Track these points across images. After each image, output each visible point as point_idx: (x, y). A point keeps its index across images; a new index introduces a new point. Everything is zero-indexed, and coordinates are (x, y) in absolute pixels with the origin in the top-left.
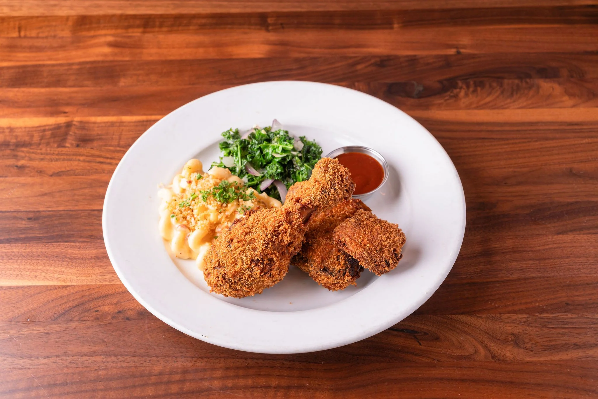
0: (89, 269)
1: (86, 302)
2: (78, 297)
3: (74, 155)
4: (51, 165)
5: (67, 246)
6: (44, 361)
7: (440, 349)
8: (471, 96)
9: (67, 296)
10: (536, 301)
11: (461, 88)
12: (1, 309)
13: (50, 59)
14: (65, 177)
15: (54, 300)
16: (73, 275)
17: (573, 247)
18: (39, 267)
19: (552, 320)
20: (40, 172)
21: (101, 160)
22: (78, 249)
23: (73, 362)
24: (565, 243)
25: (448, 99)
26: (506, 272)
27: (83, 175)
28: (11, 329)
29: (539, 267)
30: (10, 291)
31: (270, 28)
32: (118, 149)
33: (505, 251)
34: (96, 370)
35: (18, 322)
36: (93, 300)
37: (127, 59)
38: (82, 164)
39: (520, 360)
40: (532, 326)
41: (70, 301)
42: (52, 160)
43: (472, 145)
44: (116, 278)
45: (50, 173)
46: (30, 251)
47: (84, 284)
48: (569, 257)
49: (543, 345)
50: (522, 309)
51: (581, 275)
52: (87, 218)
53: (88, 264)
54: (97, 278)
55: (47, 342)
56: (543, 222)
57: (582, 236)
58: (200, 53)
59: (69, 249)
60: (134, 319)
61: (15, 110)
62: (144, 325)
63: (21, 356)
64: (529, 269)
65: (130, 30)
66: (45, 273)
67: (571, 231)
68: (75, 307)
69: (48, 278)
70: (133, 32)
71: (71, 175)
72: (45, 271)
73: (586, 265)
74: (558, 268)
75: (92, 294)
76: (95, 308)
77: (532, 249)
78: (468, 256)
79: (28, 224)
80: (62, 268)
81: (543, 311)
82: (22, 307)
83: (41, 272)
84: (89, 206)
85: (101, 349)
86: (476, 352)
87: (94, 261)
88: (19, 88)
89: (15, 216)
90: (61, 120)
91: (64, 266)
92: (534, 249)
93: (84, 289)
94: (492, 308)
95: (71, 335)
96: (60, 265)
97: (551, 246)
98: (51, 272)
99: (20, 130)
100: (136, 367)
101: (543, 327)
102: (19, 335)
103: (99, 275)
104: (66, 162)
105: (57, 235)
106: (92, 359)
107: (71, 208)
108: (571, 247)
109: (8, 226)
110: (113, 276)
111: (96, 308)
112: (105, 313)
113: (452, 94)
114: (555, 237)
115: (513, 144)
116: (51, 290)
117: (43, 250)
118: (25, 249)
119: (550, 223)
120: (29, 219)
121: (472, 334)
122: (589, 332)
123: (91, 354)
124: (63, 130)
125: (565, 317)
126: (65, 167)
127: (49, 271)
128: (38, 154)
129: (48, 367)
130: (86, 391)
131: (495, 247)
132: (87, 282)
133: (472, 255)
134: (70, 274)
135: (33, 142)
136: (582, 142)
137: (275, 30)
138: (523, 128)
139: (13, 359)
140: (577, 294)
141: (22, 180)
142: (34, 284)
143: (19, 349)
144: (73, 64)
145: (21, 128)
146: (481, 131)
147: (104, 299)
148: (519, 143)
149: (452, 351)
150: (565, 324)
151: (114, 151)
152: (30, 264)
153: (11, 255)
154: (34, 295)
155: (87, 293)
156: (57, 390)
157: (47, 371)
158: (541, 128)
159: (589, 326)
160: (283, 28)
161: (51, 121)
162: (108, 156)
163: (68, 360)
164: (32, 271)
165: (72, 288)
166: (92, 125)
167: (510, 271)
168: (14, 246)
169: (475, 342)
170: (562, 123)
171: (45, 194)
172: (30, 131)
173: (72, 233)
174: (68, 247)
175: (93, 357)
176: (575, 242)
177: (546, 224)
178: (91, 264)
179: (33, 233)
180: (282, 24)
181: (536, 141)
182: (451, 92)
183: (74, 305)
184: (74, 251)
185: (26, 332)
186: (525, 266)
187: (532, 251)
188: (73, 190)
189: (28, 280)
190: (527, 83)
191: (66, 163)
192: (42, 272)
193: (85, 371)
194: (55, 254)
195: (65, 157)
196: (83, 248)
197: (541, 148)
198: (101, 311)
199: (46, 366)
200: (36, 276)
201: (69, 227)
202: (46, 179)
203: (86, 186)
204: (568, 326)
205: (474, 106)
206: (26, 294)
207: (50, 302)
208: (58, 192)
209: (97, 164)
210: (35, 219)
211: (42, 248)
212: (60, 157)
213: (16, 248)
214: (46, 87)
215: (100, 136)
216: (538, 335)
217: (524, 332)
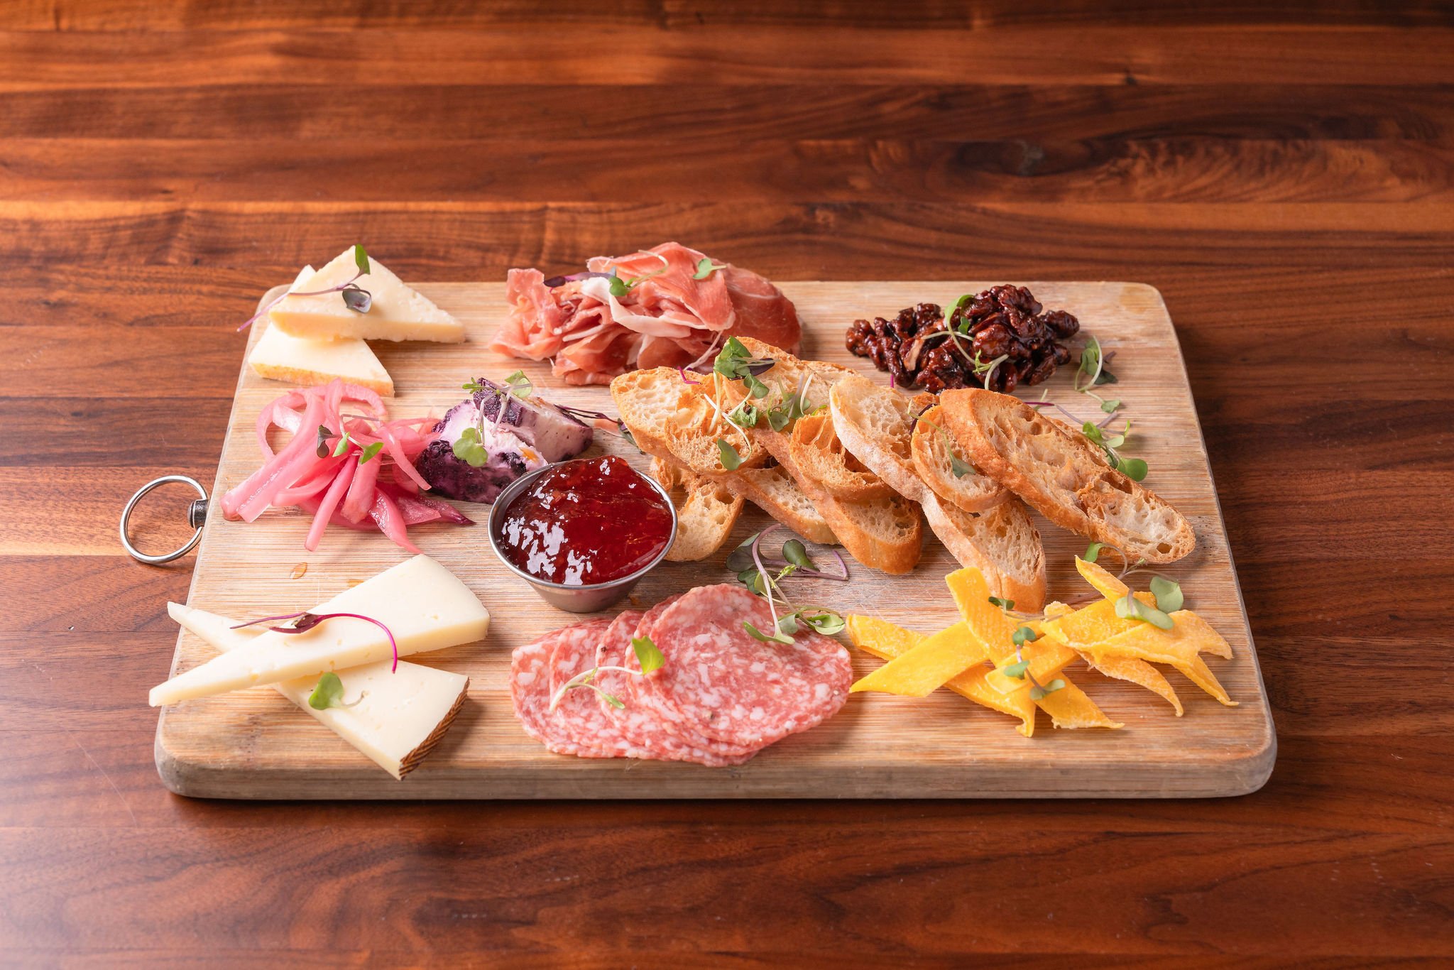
3: (186, 281)
4: (131, 302)
6: (109, 717)
8: (1160, 173)
10: (1319, 610)
11: (1136, 157)
12: (5, 604)
13: (132, 79)
14: (163, 327)
15: (134, 588)
17: (1408, 496)
18: (99, 518)
19: (1359, 651)
20: (105, 316)
21: (254, 293)
24: (1388, 487)
25: (1103, 180)
26: (1242, 547)
27: (208, 324)
28: (30, 646)
29: (1325, 538)
30: (27, 567)
31: (670, 22)
35: (46, 632)
37: (319, 81)
38: (206, 301)
40: (1306, 663)
41: (173, 590)
42: (132, 292)
43: (1164, 277)
45: (129, 318)
46: (78, 481)
48: (1399, 517)
49: (1334, 704)
50: (1284, 627)
51: (1427, 557)
55: (116, 676)
56: (1336, 443)
57: (1430, 473)
58: (500, 72)
61: (44, 184)
63: (54, 705)
64: (1300, 543)
65: (328, 21)
66: (113, 529)
67: (1404, 462)
70: (334, 25)
71: (181, 324)
72: (114, 526)
73: (1441, 536)
74: (1372, 540)
77: (1309, 500)
79: (73, 426)
80: (154, 520)
81: (1333, 632)
82: (56, 599)
83: (104, 527)
88: (55, 137)
89: (41, 408)
90: (157, 207)
91: (159, 515)
92: (1313, 499)
97: (1355, 494)
99: (55, 226)
101: (1335, 666)
102: (47, 661)
104: (168, 295)
105: (145, 450)
107: (179, 393)
108: (1403, 497)
109: (23, 428)
113: (1114, 169)
114: (1366, 474)
115: (1263, 275)
116: (128, 565)
117: (110, 481)
118: (64, 478)
119: (1353, 445)
120: (76, 414)
122: (1446, 676)
124: (161, 227)
125: (1388, 644)
126: (165, 307)
128: (100, 277)
129: (118, 729)
134: (173, 533)
135: (88, 252)
136: (1431, 275)
137: (682, 27)
138: (1289, 243)
139: (33, 711)
140: (1418, 596)
141: (59, 331)
142: (87, 554)
143: (48, 689)
144: (187, 90)
145: (58, 221)
146: (1183, 248)
148: (1278, 274)
150: (1389, 660)
151: (284, 276)
152: (77, 510)
153: (30, 489)
154: (86, 576)
156: (139, 779)
157: (117, 737)
158: (1332, 243)
159: (1447, 664)
160: (702, 22)
161: (133, 208)
162: (270, 284)
164: (81, 525)
168: (38, 471)
170: (1383, 235)
171: (116, 363)
172: (81, 230)
173: (181, 446)
176: (1413, 486)
177: (1343, 446)
179: (86, 445)
180: (698, 15)
181: (1321, 271)
182: (1114, 164)
185: (64, 655)
186: (1291, 534)
187: (1307, 503)
188: (185, 355)
189: (71, 543)
190: (1298, 148)
191: (166, 299)
192: (106, 528)
195: (166, 285)
197: (1332, 287)
199: (114, 727)
200: (92, 536)
201: (173, 433)
202: (118, 330)
203: (216, 348)
204: (1396, 665)
205: (1167, 194)
206: (66, 573)
207: (124, 592)
208: (148, 359)
209: (244, 302)
210: (91, 415)
211: (106, 478)
212: (153, 285)
213: (42, 476)
214: (121, 136)
215: (250, 241)
216: (1322, 681)
217: (1289, 674)
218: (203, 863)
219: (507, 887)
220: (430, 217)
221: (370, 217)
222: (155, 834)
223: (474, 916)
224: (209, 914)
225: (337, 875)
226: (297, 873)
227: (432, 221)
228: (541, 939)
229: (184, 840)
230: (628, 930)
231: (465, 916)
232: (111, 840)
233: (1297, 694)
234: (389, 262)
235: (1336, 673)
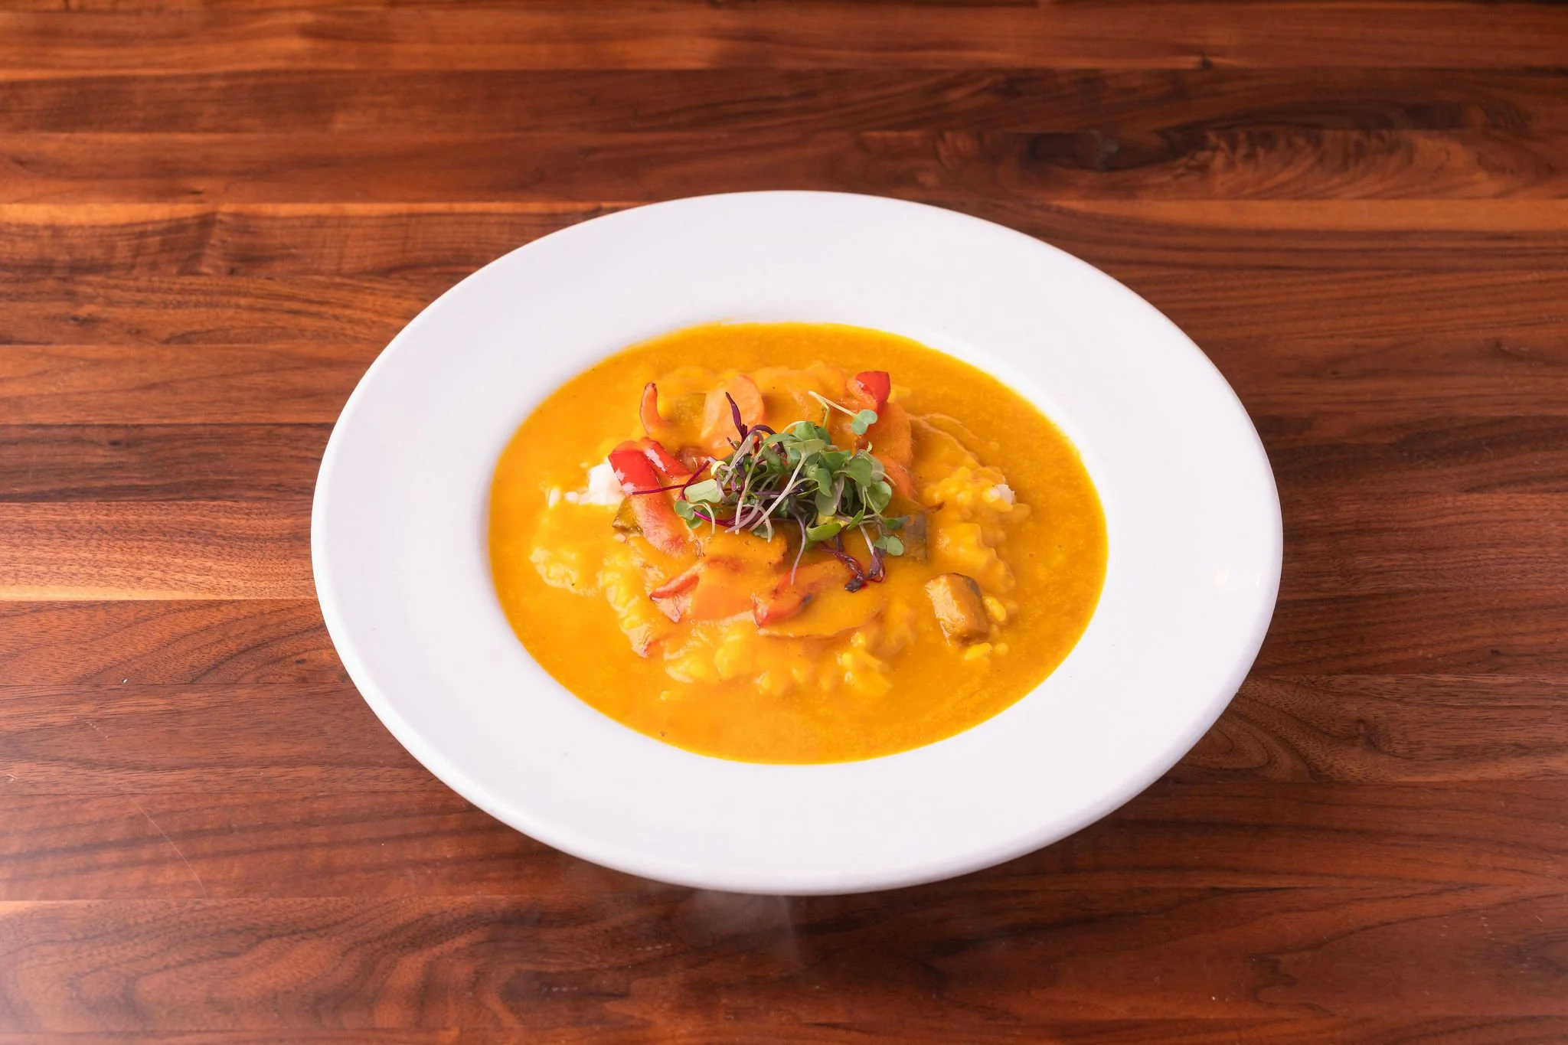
0: (275, 563)
1: (273, 640)
2: (252, 628)
3: (222, 293)
4: (166, 317)
5: (215, 509)
6: (170, 777)
8: (1240, 167)
9: (221, 626)
10: (1418, 646)
11: (1216, 148)
12: (53, 655)
13: (152, 65)
14: (201, 345)
15: (188, 635)
16: (234, 577)
17: (1505, 521)
18: (147, 558)
19: (1461, 689)
20: (137, 333)
21: (296, 306)
22: (246, 517)
23: (247, 780)
24: (1485, 511)
25: (1182, 175)
26: (1339, 578)
27: (248, 341)
28: (82, 701)
29: (1423, 567)
30: (72, 614)
32: (338, 280)
33: (1336, 529)
34: (306, 798)
35: (97, 686)
36: (289, 635)
37: (351, 66)
38: (246, 315)
39: (1381, 781)
40: (1408, 704)
41: (229, 637)
42: (165, 305)
43: (1248, 282)
45: (165, 336)
46: (121, 518)
47: (264, 598)
48: (1498, 544)
49: (1438, 747)
50: (1384, 664)
51: (1526, 587)
52: (266, 443)
53: (272, 551)
54: (297, 585)
55: (176, 732)
56: (1431, 464)
57: (1529, 496)
58: (543, 56)
59: (220, 514)
61: (65, 185)
63: (112, 766)
64: (1398, 572)
66: (162, 571)
67: (1502, 484)
68: (244, 652)
69: (172, 583)
71: (219, 341)
72: (162, 568)
73: (1541, 563)
74: (1471, 570)
75: (286, 622)
76: (295, 654)
77: (1405, 526)
79: (111, 456)
80: (204, 559)
81: (1436, 668)
82: (108, 649)
83: (152, 568)
84: (268, 415)
85: (317, 750)
86: (1270, 762)
87: (287, 545)
88: (73, 131)
89: (77, 436)
90: (186, 209)
91: (210, 555)
92: (1411, 525)
93: (267, 608)
94: (1309, 661)
95: (237, 716)
96: (199, 554)
97: (1452, 519)
98: (178, 569)
99: (79, 232)
100: (407, 792)
101: (1437, 705)
102: (101, 717)
103: (301, 577)
104: (203, 310)
105: (189, 483)
106: (293, 773)
107: (222, 419)
108: (1501, 522)
109: (59, 459)
111: (299, 654)
112: (323, 666)
113: (1193, 163)
114: (1464, 497)
115: (1350, 280)
116: (180, 611)
117: (155, 518)
118: (107, 515)
119: (1448, 466)
120: (115, 443)
121: (1260, 722)
122: (1551, 716)
123: (292, 762)
124: (192, 233)
125: (1489, 681)
126: (202, 323)
127: (172, 568)
128: (130, 289)
129: (180, 791)
130: (282, 848)
131: (1313, 521)
132: (270, 592)
134: (226, 575)
135: (115, 261)
136: (1523, 279)
137: (734, 5)
138: (1376, 244)
139: (90, 773)
140: (1519, 629)
141: (91, 350)
142: (136, 599)
143: (103, 748)
144: (210, 77)
145: (81, 227)
146: (1267, 250)
147: (319, 633)
149: (1209, 760)
150: (1492, 699)
152: (122, 550)
153: (71, 528)
154: (137, 623)
155: (275, 620)
156: (207, 845)
157: (180, 800)
158: (1421, 244)
159: (1552, 703)
161: (159, 212)
162: (312, 296)
163: (233, 776)
164: (127, 567)
165: (235, 607)
166: (268, 223)
167: (1351, 576)
168: (78, 507)
169: (1267, 738)
170: (1473, 235)
171: (153, 386)
172: (107, 235)
173: (228, 478)
174: (217, 512)
175: (297, 769)
176: (1512, 510)
177: (1439, 467)
178: (280, 552)
179: (127, 478)
181: (1410, 275)
182: (1192, 158)
183: (242, 647)
184: (235, 522)
185: (119, 710)
186: (1387, 564)
187: (1404, 530)
188: (225, 376)
189: (118, 587)
190: (1382, 138)
191: (203, 314)
192: (155, 569)
193: (279, 802)
194: (186, 526)
195: (201, 298)
196: (257, 514)
197: (1421, 292)
198: (312, 661)
199: (177, 789)
200: (139, 579)
201: (220, 463)
202: (153, 348)
203: (258, 368)
204: (1498, 704)
205: (1248, 191)
206: (116, 620)
207: (177, 640)
208: (189, 380)
209: (285, 316)
210: (130, 444)
211: (151, 514)
212: (188, 298)
213: (83, 513)
214: (143, 130)
215: (288, 248)
216: (1425, 722)
217: (1391, 715)
218: (280, 936)
219: (597, 957)
220: (478, 219)
221: (414, 220)
222: (227, 906)
223: (565, 989)
224: (288, 992)
225: (420, 947)
226: (378, 946)
228: (637, 1014)
229: (257, 911)
230: (724, 1001)
231: (555, 989)
232: (181, 913)
233: (1401, 737)
234: (435, 270)
235: (1439, 713)
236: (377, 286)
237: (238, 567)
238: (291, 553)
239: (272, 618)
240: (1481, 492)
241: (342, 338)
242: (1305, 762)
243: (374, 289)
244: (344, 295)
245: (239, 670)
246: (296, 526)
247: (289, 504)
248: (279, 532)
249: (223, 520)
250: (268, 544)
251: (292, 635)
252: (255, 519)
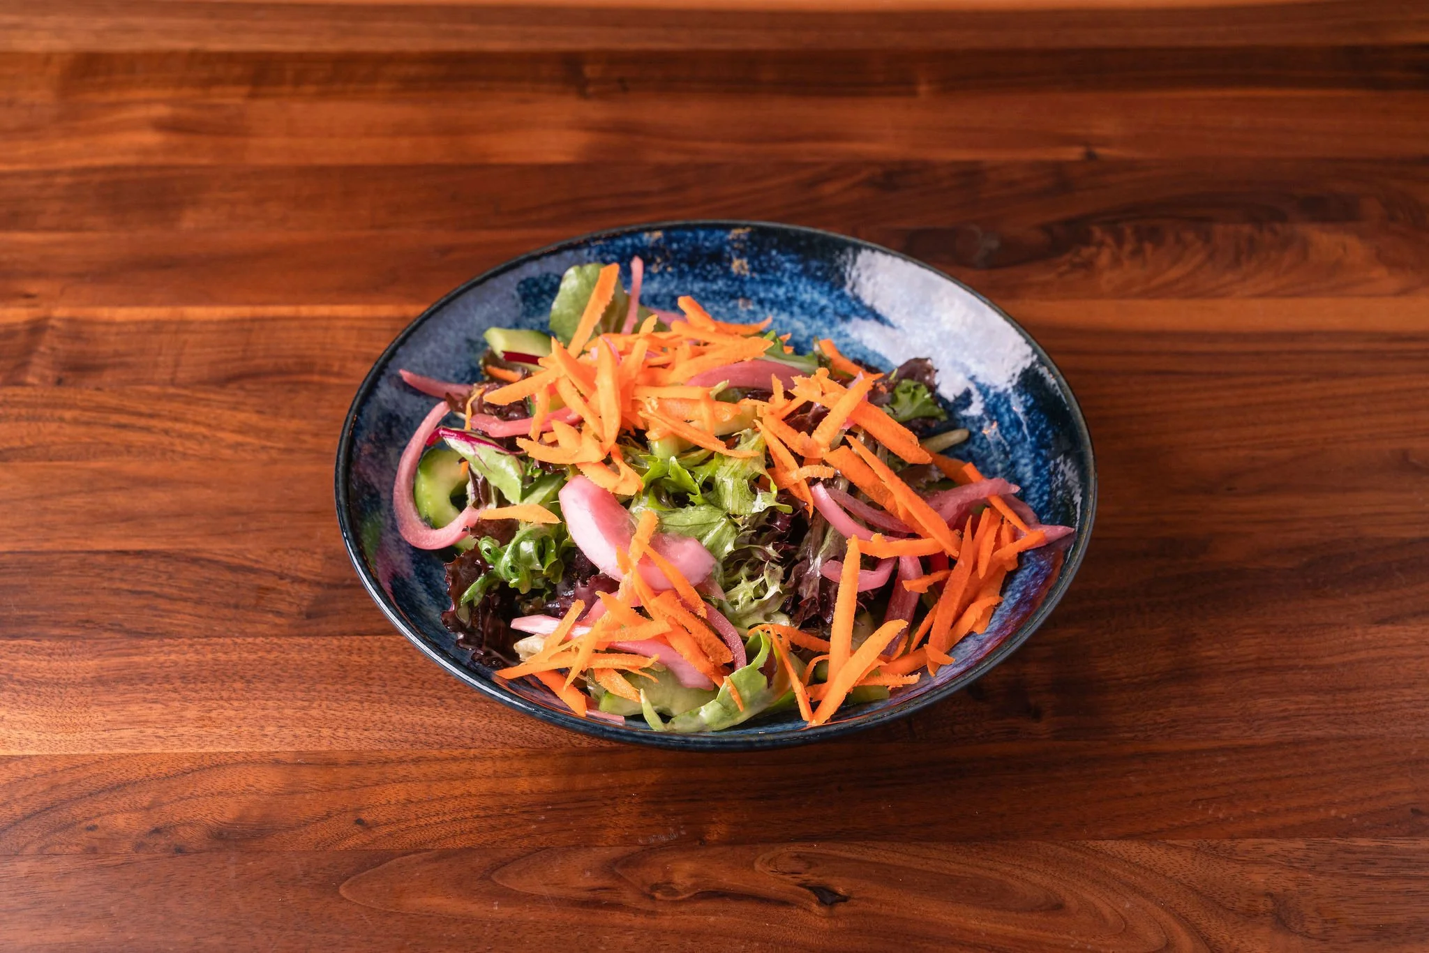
0: (74, 712)
1: (63, 802)
2: (41, 789)
3: (46, 406)
7: (1065, 936)
8: (1127, 264)
9: (7, 786)
10: (1331, 804)
11: (1101, 244)
14: (17, 463)
16: (28, 729)
17: (1422, 657)
19: (1379, 856)
21: (124, 419)
22: (47, 658)
24: (1400, 646)
25: (1067, 272)
26: (1242, 724)
27: (69, 459)
29: (1332, 711)
31: (591, 89)
32: (171, 390)
33: (1236, 666)
36: (82, 797)
37: (204, 161)
38: (68, 430)
40: (1321, 873)
41: (15, 800)
43: (1137, 388)
44: (148, 736)
47: (58, 753)
48: (1414, 683)
49: (1356, 926)
50: (1293, 826)
52: (77, 573)
53: (72, 698)
54: (97, 737)
56: (1338, 591)
58: (404, 150)
59: (20, 656)
60: (197, 852)
62: (225, 867)
64: (1305, 718)
65: (216, 90)
67: (1415, 615)
68: (28, 817)
70: (223, 96)
71: (38, 459)
74: (1386, 714)
75: (79, 781)
76: (86, 819)
77: (1312, 663)
78: (1135, 680)
81: (1349, 832)
84: (82, 542)
85: (101, 935)
86: (1169, 945)
87: (89, 690)
90: (16, 314)
92: (1318, 662)
93: (60, 765)
94: (1209, 823)
95: (15, 895)
97: (1363, 655)
101: (1355, 876)
103: (101, 728)
104: (25, 424)
107: (33, 546)
108: (1417, 658)
110: (141, 732)
111: (90, 819)
112: (117, 833)
113: (1076, 260)
114: (1373, 630)
115: (1244, 386)
119: (1356, 594)
121: (1156, 895)
124: (21, 340)
125: (1410, 847)
126: (22, 438)
131: (1211, 658)
132: (66, 746)
133: (1146, 678)
134: (18, 726)
137: (603, 95)
138: (1271, 347)
144: (56, 172)
146: (1157, 354)
147: (116, 794)
148: (1261, 384)
149: (1100, 943)
150: (1414, 868)
151: (159, 398)
155: (68, 779)
158: (1319, 347)
160: (625, 90)
162: (143, 408)
165: (25, 764)
166: (102, 329)
167: (1254, 721)
169: (1164, 917)
170: (1374, 336)
173: (32, 613)
174: (17, 652)
177: (1346, 595)
178: (81, 699)
180: (621, 81)
181: (1307, 381)
182: (1075, 255)
183: (28, 812)
184: (36, 664)
186: (1292, 707)
187: (1311, 668)
188: (42, 497)
190: (1275, 232)
191: (23, 428)
195: (24, 412)
196: (59, 655)
197: (1320, 399)
198: (104, 828)
201: (25, 597)
203: (77, 488)
204: (1422, 873)
205: (1136, 290)
209: (112, 431)
212: (9, 411)
215: (121, 356)
216: (1340, 896)
217: (1301, 888)
220: (324, 323)
221: (257, 325)
227: (326, 329)
233: (1314, 914)
234: (278, 379)
235: (1356, 885)
236: (212, 396)
237: (32, 716)
238: (93, 700)
239: (64, 777)
240: (1393, 623)
241: (169, 454)
242: (1207, 945)
243: (208, 400)
244: (176, 407)
245: (21, 839)
246: (102, 668)
247: (96, 643)
248: (81, 676)
249: (22, 662)
250: (68, 689)
251: (85, 797)
252: (57, 661)
